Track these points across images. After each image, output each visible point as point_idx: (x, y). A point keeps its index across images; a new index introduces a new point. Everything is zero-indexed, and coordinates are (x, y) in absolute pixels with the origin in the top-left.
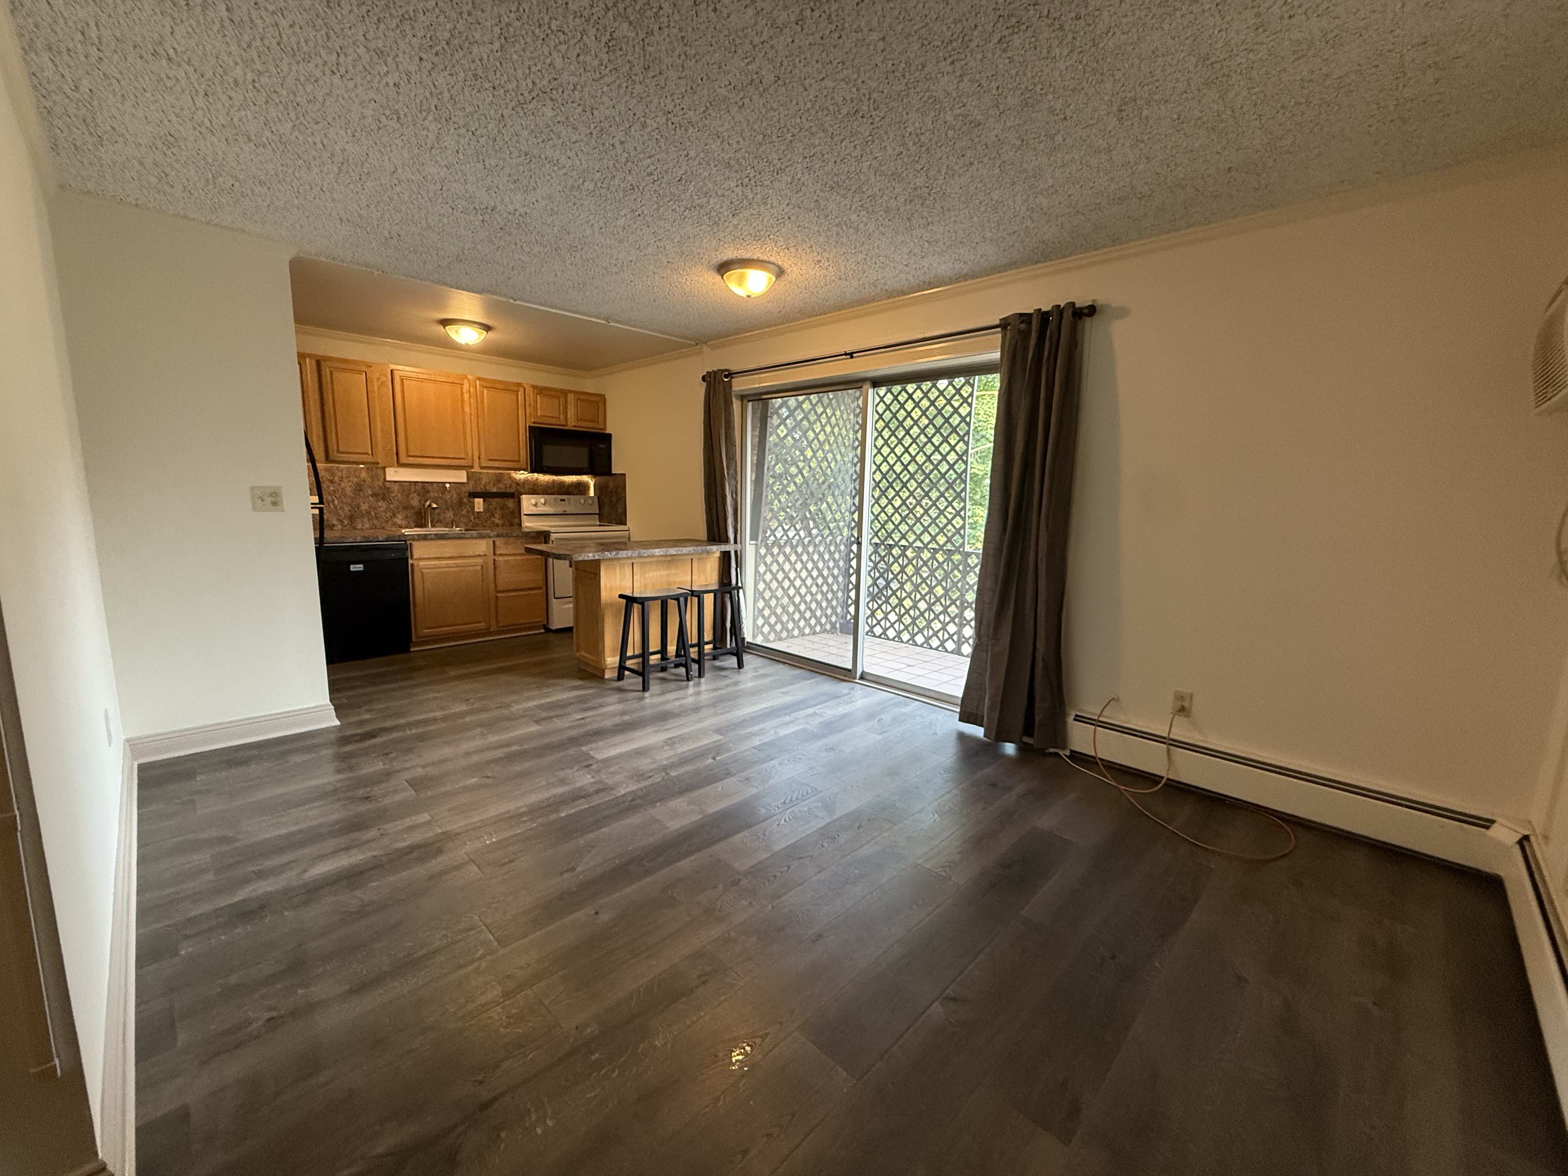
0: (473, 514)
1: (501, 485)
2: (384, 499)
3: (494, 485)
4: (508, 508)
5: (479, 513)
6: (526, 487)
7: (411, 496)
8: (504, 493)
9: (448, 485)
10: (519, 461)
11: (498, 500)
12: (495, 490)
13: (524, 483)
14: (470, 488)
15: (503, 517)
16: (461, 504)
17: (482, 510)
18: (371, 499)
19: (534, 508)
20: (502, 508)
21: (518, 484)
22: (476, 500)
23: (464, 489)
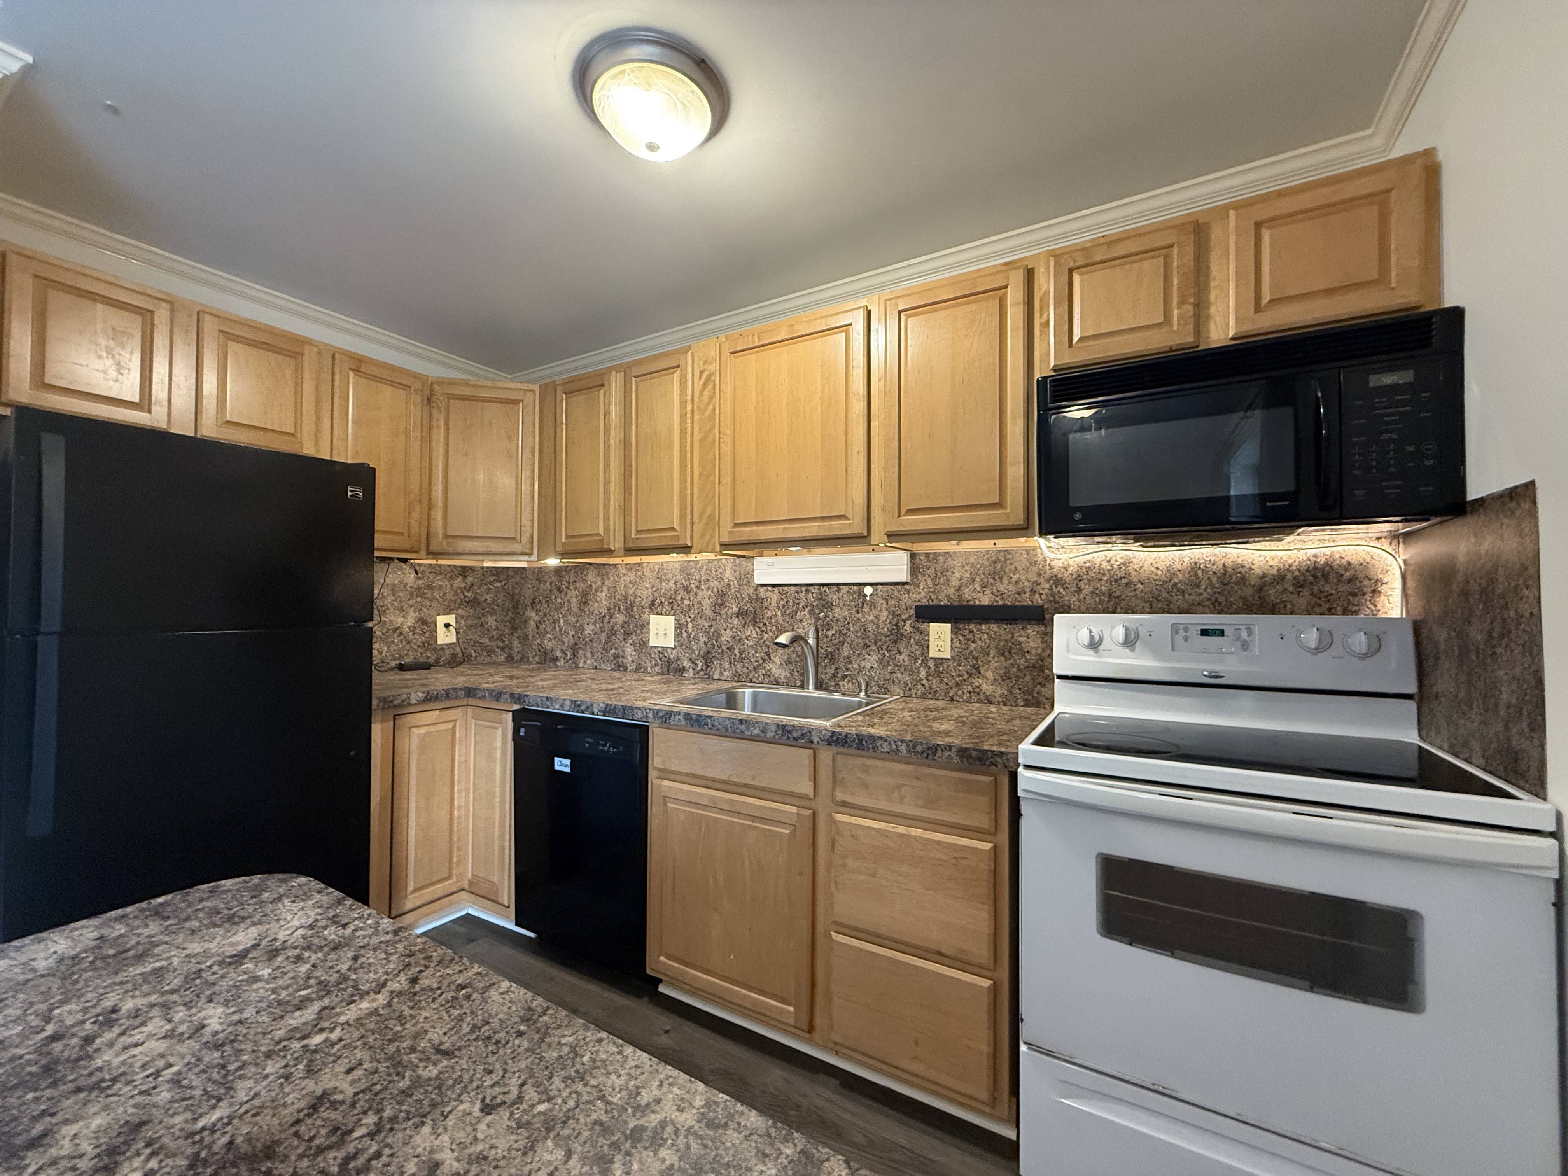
0: (925, 661)
1: (1004, 587)
2: (755, 622)
3: (984, 586)
4: (1023, 653)
5: (939, 661)
6: (1087, 589)
7: (799, 616)
8: (1013, 608)
9: (868, 590)
10: (999, 505)
11: (994, 627)
12: (985, 600)
13: (1079, 578)
14: (921, 595)
15: (1006, 677)
16: (897, 635)
17: (948, 655)
18: (736, 621)
19: (1090, 657)
20: (1005, 652)
21: (1057, 581)
22: (934, 627)
23: (906, 599)
